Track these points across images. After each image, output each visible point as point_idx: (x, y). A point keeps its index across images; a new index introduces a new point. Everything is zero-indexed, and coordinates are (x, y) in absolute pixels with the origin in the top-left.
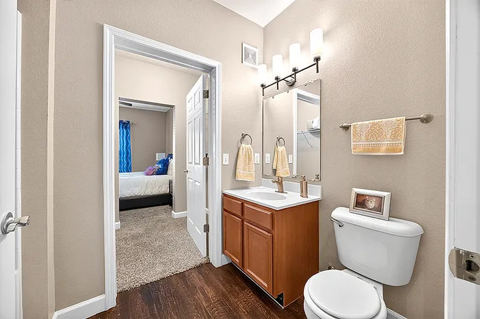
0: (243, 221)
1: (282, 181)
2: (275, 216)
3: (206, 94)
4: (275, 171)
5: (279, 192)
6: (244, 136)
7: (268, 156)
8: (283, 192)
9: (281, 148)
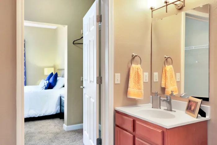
0: (134, 137)
1: (170, 100)
2: (166, 134)
3: (100, 19)
4: (163, 90)
5: (167, 110)
6: (133, 57)
7: (156, 74)
8: (171, 110)
9: (169, 68)
